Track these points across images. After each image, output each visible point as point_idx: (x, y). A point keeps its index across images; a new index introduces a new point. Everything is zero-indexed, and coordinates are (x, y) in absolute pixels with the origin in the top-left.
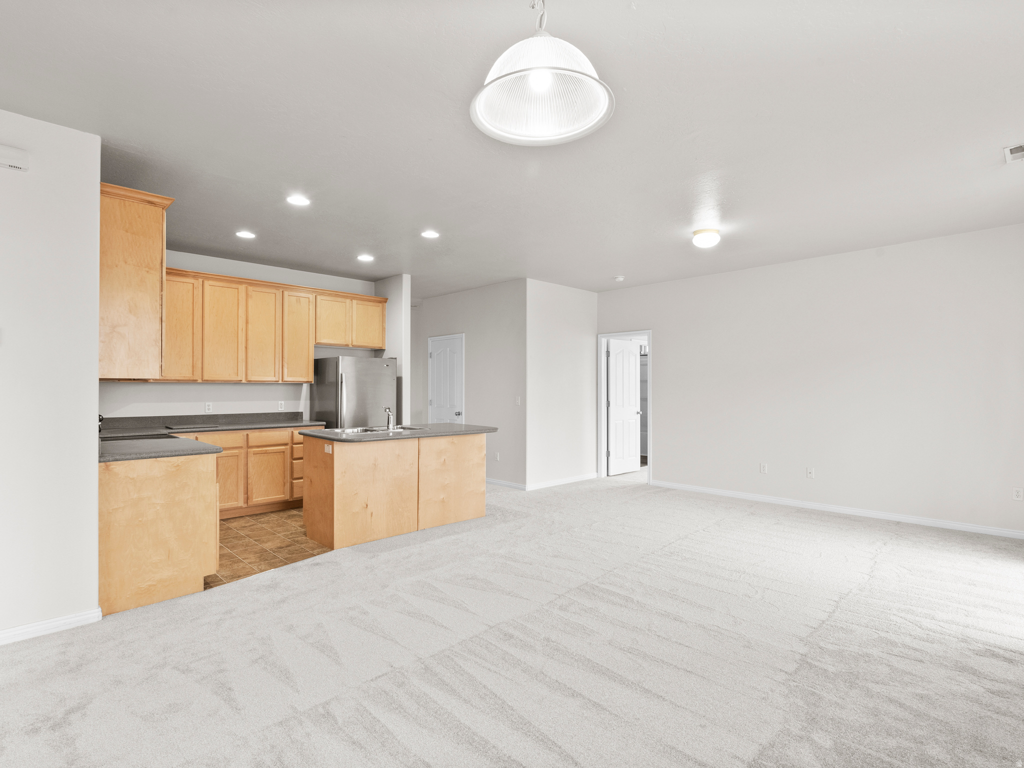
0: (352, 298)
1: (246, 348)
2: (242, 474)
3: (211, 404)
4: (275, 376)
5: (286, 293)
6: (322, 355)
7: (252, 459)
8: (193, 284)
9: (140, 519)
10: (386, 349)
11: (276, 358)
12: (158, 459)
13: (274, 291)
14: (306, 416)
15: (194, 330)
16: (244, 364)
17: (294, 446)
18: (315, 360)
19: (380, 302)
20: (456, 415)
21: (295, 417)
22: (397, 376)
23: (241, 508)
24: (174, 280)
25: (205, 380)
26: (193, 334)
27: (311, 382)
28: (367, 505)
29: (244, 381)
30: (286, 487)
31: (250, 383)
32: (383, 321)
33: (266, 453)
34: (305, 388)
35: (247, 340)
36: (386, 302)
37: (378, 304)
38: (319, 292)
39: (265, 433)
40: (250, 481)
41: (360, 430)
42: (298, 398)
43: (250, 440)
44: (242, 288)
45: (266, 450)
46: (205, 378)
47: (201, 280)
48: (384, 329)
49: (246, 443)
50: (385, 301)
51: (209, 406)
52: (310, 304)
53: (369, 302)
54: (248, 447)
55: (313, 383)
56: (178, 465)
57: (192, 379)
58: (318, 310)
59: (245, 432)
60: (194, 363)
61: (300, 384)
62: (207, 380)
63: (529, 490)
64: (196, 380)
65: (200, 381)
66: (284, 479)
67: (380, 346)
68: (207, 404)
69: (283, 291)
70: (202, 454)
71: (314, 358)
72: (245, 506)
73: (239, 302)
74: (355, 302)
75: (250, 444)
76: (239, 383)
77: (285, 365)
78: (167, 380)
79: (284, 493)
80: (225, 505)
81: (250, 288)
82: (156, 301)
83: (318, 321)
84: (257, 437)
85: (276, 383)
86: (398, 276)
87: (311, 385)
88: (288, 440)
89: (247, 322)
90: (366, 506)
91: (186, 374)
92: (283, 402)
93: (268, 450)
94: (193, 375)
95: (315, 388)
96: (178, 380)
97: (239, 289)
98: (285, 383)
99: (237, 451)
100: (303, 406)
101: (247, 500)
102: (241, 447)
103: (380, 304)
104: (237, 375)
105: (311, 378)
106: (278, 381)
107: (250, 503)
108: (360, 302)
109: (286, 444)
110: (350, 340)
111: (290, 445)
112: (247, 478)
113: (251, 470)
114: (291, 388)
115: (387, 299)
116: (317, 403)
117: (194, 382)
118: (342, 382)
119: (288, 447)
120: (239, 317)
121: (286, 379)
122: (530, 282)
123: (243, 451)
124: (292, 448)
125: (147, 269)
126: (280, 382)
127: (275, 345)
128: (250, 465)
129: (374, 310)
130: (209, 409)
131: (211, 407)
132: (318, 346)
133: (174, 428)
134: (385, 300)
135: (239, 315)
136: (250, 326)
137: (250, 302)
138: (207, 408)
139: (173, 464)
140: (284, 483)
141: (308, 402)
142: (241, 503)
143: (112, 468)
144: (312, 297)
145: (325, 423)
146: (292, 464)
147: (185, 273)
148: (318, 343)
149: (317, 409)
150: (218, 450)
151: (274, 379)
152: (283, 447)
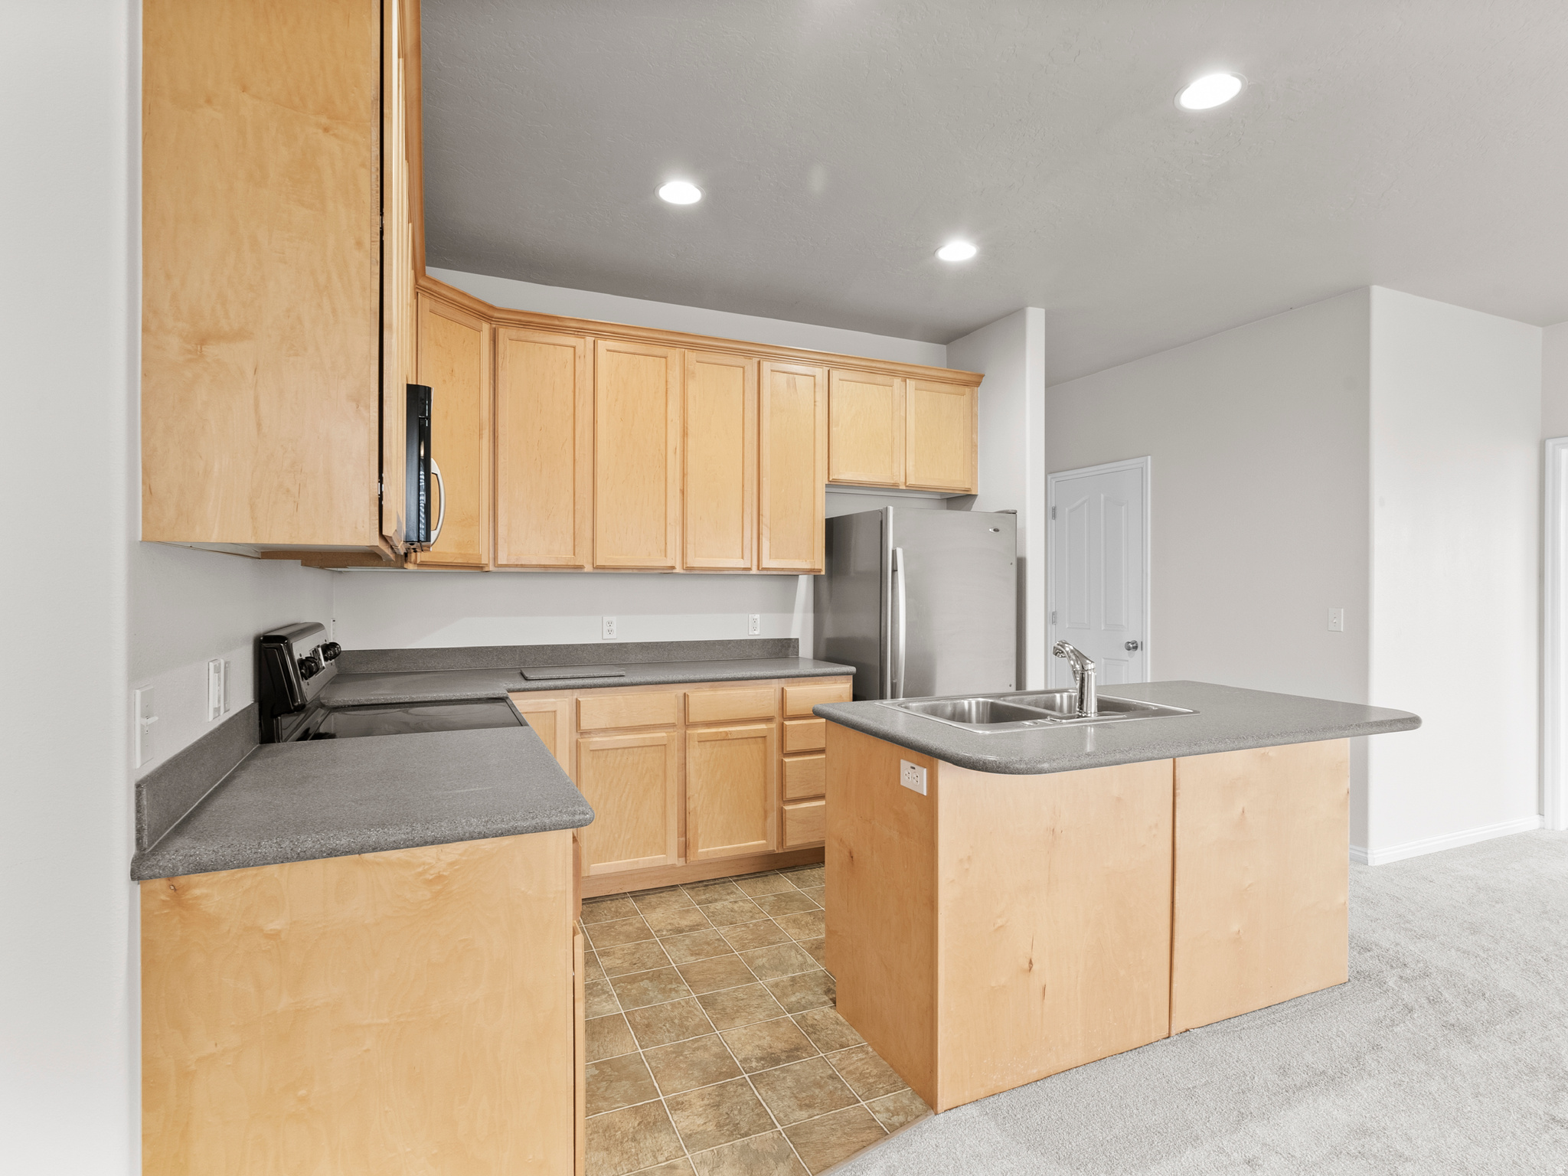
0: (906, 376)
1: (683, 492)
2: (673, 788)
3: (614, 619)
4: (743, 558)
5: (766, 366)
6: (844, 508)
7: (695, 753)
8: (574, 347)
9: (302, 1092)
10: (979, 493)
11: (745, 515)
12: (369, 856)
13: (740, 360)
14: (806, 649)
15: (576, 453)
16: (679, 529)
17: (786, 723)
18: (826, 519)
19: (966, 384)
20: (1129, 649)
21: (783, 649)
22: (1018, 555)
23: (673, 867)
24: (537, 339)
25: (598, 567)
26: (574, 460)
27: (820, 571)
28: (1031, 962)
29: (679, 570)
30: (769, 820)
31: (693, 573)
32: (973, 429)
33: (726, 739)
34: (804, 586)
35: (684, 475)
36: (978, 384)
37: (962, 389)
38: (832, 362)
39: (724, 692)
40: (691, 805)
41: (978, 703)
42: (788, 607)
43: (692, 709)
44: (675, 354)
45: (726, 733)
46: (600, 562)
47: (590, 340)
48: (974, 447)
49: (682, 715)
50: (976, 381)
51: (610, 623)
52: (817, 390)
53: (943, 385)
54: (688, 724)
55: (823, 573)
56: (439, 878)
57: (571, 563)
58: (833, 404)
59: (680, 690)
60: (577, 527)
61: (791, 576)
62: (603, 567)
63: (1377, 863)
64: (581, 567)
65: (588, 568)
66: (766, 801)
67: (967, 486)
68: (606, 619)
69: (759, 363)
70: (521, 833)
71: (824, 518)
72: (681, 862)
73: (669, 386)
74: (911, 383)
75: (692, 718)
76: (667, 572)
77: (765, 532)
78: (522, 566)
79: (764, 837)
80: (637, 862)
81: (692, 356)
82: (359, 244)
83: (833, 429)
84: (707, 700)
85: (743, 574)
86: (1013, 315)
87: (817, 579)
88: (773, 709)
89: (685, 434)
90: (1027, 966)
91: (560, 554)
92: (757, 616)
93: (731, 732)
94: (574, 555)
95: (824, 585)
96: (545, 567)
97: (669, 359)
98: (765, 572)
99: (664, 734)
100: (799, 626)
101: (685, 849)
102: (673, 725)
103: (967, 390)
104: (666, 556)
105: (818, 561)
106: (750, 569)
107: (691, 858)
108: (923, 384)
109: (768, 720)
110: (903, 473)
111: (778, 719)
112: (684, 797)
113: (692, 779)
114: (775, 586)
115: (982, 376)
116: (828, 619)
117: (575, 570)
118: (894, 571)
119: (774, 726)
120: (669, 422)
121: (767, 563)
122: (1380, 295)
123: (676, 734)
124: (782, 729)
125: (324, 120)
126: (754, 571)
127: (743, 486)
128: (691, 767)
129: (950, 401)
130: (610, 632)
131: (614, 627)
132: (834, 486)
133: (532, 677)
134: (976, 379)
135: (669, 418)
136: (691, 442)
137: (692, 387)
138: (606, 628)
139: (421, 874)
140: (766, 812)
141: (810, 616)
142: (671, 857)
143: (197, 898)
144: (820, 372)
145: (853, 669)
146: (782, 764)
147: (557, 323)
148: (834, 481)
149: (829, 632)
150: (577, 817)
151: (741, 564)
152: (763, 726)
